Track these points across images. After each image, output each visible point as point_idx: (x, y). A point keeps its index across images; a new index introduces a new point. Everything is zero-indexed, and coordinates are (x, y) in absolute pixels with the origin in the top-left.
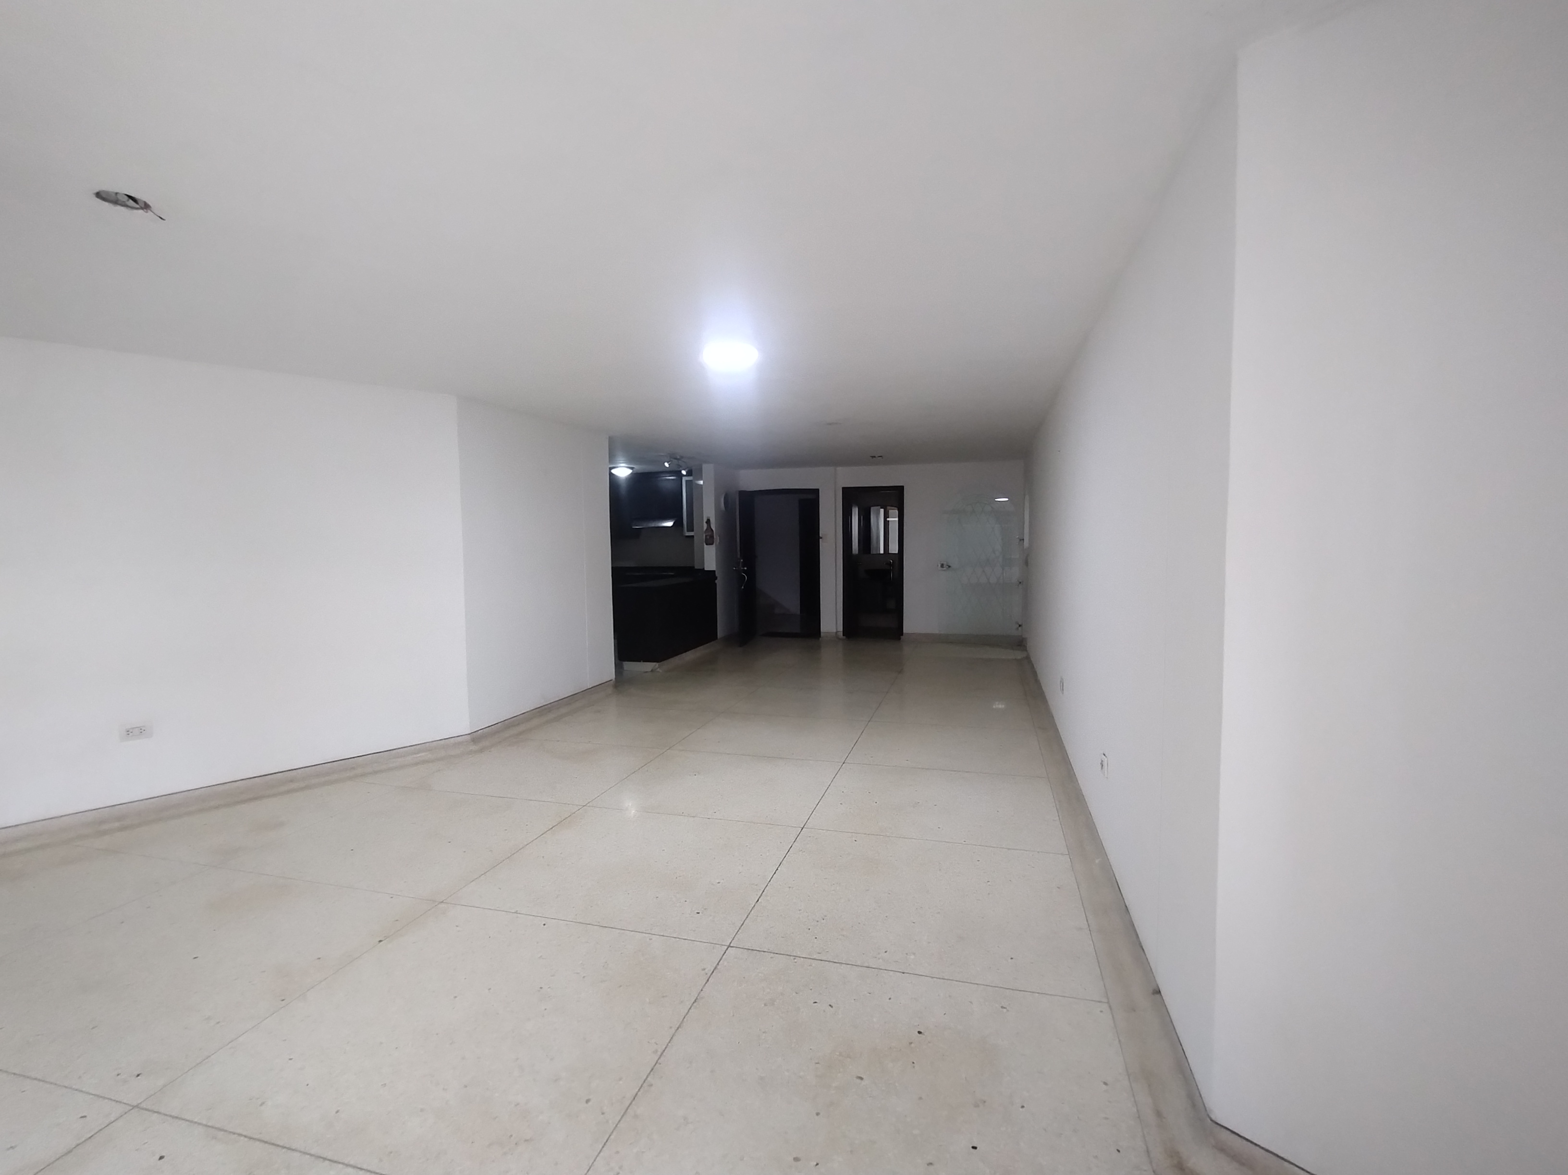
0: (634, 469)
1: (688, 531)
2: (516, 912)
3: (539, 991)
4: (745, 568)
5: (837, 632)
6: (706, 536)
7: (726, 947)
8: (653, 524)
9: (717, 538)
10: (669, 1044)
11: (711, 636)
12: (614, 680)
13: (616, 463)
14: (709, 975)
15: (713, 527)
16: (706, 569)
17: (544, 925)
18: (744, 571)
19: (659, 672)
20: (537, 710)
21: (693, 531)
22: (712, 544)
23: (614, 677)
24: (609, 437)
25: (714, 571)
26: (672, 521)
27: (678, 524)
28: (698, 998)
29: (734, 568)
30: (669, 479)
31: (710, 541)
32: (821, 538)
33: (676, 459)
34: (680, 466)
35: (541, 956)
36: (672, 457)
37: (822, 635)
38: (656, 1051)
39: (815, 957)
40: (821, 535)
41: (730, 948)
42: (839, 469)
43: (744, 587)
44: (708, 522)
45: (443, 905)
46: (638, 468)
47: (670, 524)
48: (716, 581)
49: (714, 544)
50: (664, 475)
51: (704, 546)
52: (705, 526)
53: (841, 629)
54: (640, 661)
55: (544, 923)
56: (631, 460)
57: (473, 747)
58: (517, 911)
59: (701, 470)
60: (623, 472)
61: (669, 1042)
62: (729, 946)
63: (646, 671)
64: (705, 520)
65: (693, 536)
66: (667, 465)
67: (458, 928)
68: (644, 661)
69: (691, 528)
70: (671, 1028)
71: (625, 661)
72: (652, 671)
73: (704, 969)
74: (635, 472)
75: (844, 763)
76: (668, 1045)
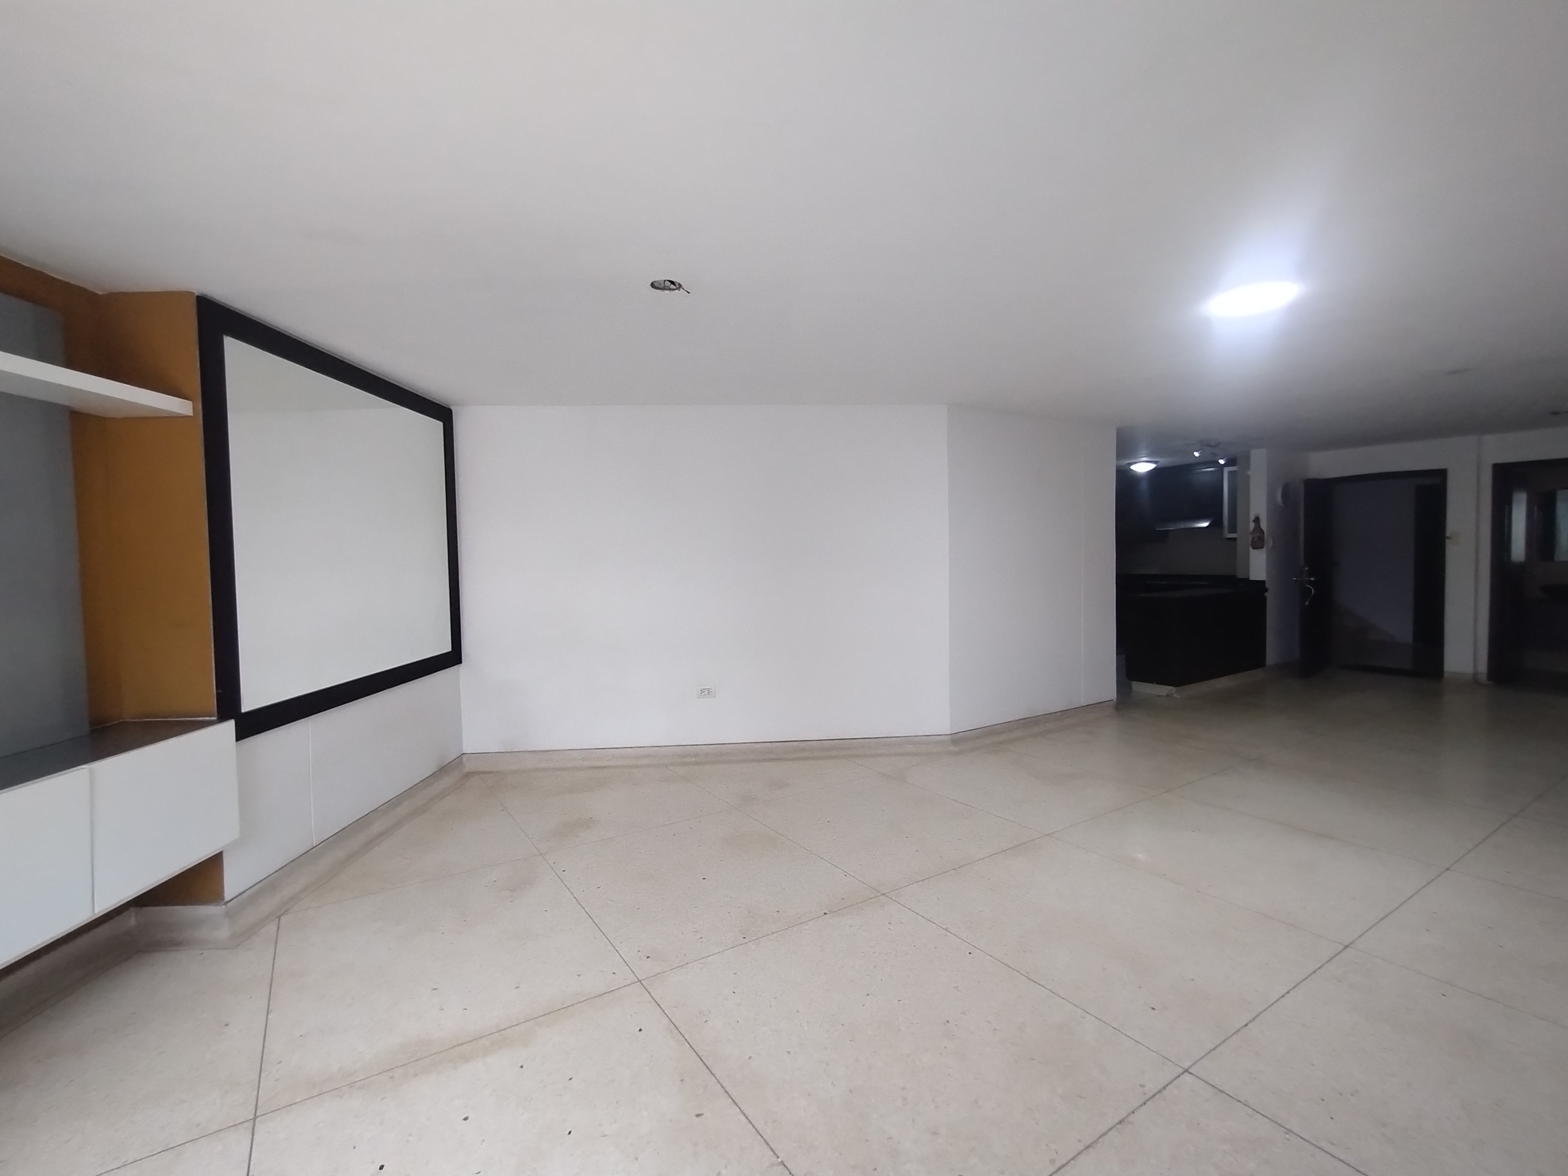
0: (1159, 463)
1: (1230, 532)
2: (946, 929)
3: (945, 1024)
4: (1312, 579)
5: (1475, 674)
6: (1253, 538)
7: (1181, 1070)
8: (1182, 525)
9: (1269, 542)
10: (1072, 1162)
11: (1257, 660)
12: (1115, 700)
13: (1136, 458)
14: (1149, 1097)
15: (1264, 525)
16: (1252, 578)
17: (970, 953)
18: (1310, 582)
19: (1176, 698)
20: (1022, 721)
21: (1235, 532)
22: (1262, 547)
23: (1116, 696)
24: (1118, 430)
25: (1264, 582)
26: (1207, 522)
27: (1216, 523)
28: (1126, 1120)
29: (1295, 579)
30: (1207, 472)
31: (1258, 543)
32: (1449, 538)
33: (1209, 446)
34: (1214, 455)
35: (957, 987)
36: (1203, 445)
37: (1446, 675)
38: (1052, 1161)
39: (1324, 1145)
40: (1448, 534)
41: (1186, 1074)
42: (1488, 438)
43: (1309, 603)
44: (1257, 520)
45: (883, 898)
46: (1164, 461)
47: (1205, 524)
48: (1266, 594)
49: (1265, 548)
50: (1200, 468)
51: (1249, 550)
52: (1252, 526)
53: (1483, 667)
54: (1153, 683)
55: (971, 952)
56: (1153, 453)
57: (953, 748)
58: (948, 928)
59: (1247, 457)
60: (1142, 467)
61: (1072, 1159)
62: (1186, 1071)
63: (1160, 695)
64: (1252, 517)
65: (1235, 539)
66: (1196, 454)
67: (889, 926)
68: (1157, 683)
69: (1233, 528)
70: (1080, 1141)
71: (1134, 680)
72: (1167, 696)
73: (1143, 1086)
74: (1159, 467)
75: (1448, 869)
76: (1070, 1161)
